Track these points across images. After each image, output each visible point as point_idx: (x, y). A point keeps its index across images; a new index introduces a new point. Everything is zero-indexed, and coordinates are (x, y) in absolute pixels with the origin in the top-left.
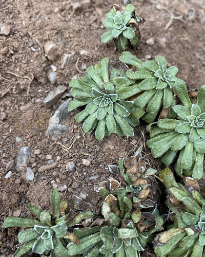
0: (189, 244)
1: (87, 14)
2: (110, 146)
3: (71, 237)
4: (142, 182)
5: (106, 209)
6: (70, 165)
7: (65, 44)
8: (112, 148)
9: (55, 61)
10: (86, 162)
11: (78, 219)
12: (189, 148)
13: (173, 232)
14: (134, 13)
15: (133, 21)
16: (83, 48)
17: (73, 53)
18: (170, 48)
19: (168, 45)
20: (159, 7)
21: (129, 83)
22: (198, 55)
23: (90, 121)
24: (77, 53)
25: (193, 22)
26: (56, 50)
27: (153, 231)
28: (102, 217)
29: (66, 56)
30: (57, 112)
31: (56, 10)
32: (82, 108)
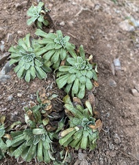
0: (78, 137)
1: (25, 10)
2: (34, 85)
3: (7, 136)
4: (47, 102)
5: (27, 118)
6: (10, 97)
7: (9, 28)
8: (35, 86)
9: (4, 38)
10: (19, 95)
11: (12, 126)
12: (77, 82)
13: (69, 130)
14: (43, 6)
15: (43, 11)
16: (19, 29)
17: (13, 33)
18: (76, 27)
19: (75, 25)
20: (74, 3)
21: (40, 46)
22: (100, 31)
23: (21, 71)
24: (16, 33)
25: (98, 11)
26: (3, 31)
27: (57, 131)
28: (26, 124)
29: (9, 35)
30: (4, 68)
31: (5, 8)
32: (17, 64)
